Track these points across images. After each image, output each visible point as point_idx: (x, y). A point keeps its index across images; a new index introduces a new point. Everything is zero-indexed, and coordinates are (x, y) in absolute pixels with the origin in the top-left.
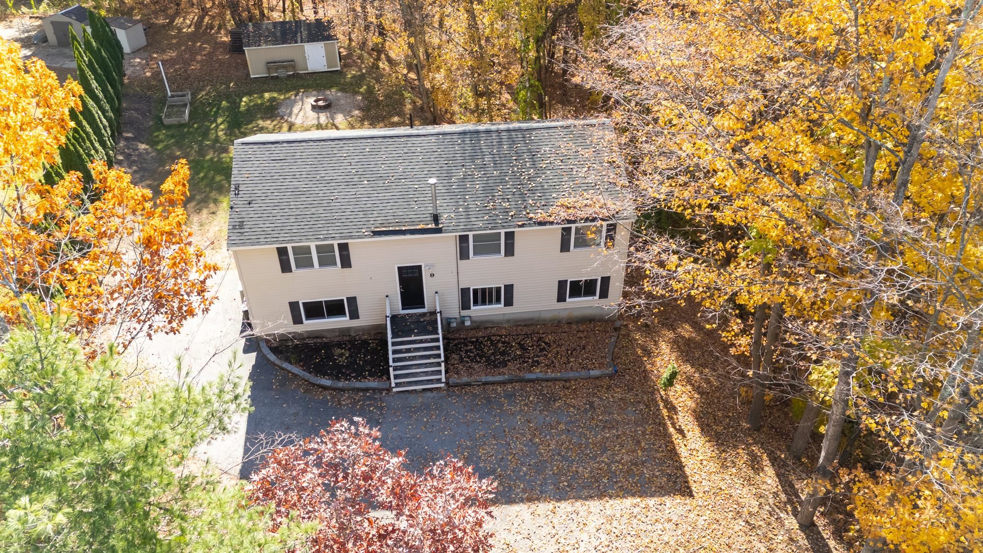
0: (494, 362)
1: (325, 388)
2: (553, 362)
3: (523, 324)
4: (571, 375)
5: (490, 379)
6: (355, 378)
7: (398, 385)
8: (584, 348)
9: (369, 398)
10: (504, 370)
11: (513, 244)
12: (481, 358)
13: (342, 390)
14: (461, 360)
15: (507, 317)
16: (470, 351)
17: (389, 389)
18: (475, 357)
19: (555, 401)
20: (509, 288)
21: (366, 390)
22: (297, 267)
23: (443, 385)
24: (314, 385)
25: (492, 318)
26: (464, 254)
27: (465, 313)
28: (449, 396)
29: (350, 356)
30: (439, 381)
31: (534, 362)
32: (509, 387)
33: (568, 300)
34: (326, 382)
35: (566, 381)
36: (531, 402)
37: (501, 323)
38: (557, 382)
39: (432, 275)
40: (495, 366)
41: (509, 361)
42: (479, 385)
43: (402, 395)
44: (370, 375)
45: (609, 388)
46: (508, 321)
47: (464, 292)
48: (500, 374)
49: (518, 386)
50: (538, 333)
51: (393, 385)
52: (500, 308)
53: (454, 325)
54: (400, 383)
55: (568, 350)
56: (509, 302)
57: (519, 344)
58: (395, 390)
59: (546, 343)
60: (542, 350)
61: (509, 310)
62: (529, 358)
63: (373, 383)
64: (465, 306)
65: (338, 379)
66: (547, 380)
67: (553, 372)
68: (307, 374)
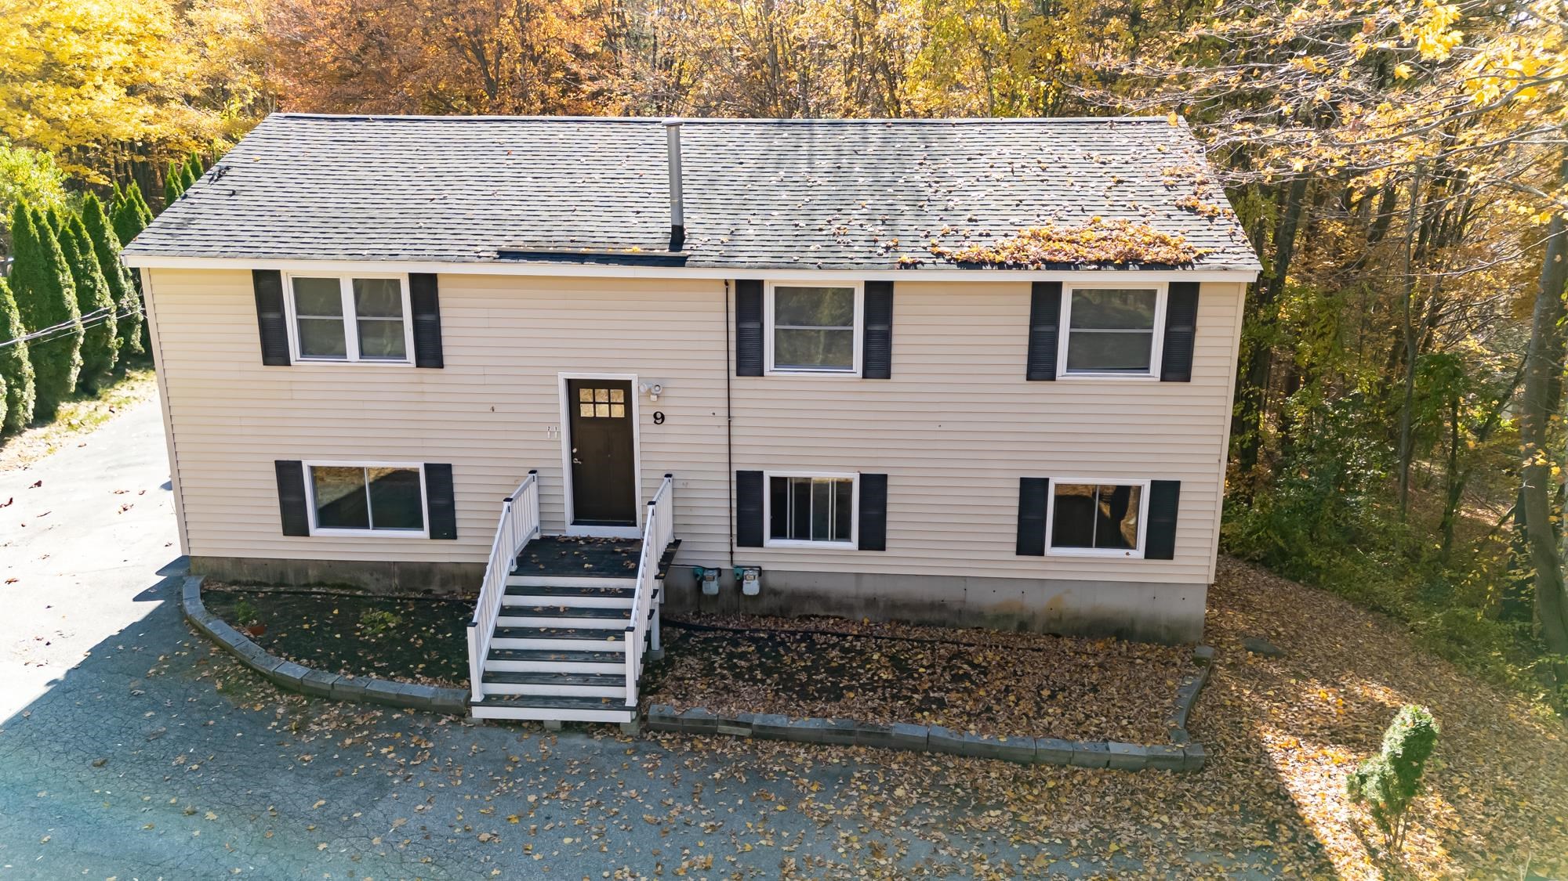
0: (802, 685)
1: (283, 685)
2: (989, 709)
3: (913, 617)
4: (1046, 744)
5: (780, 721)
6: (382, 672)
7: (489, 700)
8: (1094, 689)
9: (394, 725)
10: (833, 708)
11: (886, 337)
12: (768, 672)
13: (327, 697)
14: (709, 671)
15: (868, 589)
16: (743, 656)
17: (462, 711)
18: (751, 669)
19: (979, 809)
20: (875, 486)
21: (396, 704)
22: (305, 351)
23: (624, 717)
24: (260, 676)
25: (822, 585)
26: (748, 362)
27: (747, 556)
28: (636, 751)
29: (399, 627)
30: (617, 704)
31: (927, 699)
32: (835, 756)
33: (1049, 550)
34: (294, 670)
35: (1025, 766)
36: (898, 802)
37: (850, 608)
38: (996, 763)
39: (659, 418)
40: (804, 695)
41: (850, 688)
42: (740, 738)
43: (496, 733)
44: (423, 673)
45: (1173, 802)
46: (871, 602)
47: (747, 483)
48: (812, 714)
49: (862, 755)
50: (958, 644)
51: (476, 697)
52: (847, 554)
53: (711, 588)
54: (500, 697)
55: (1040, 687)
56: (874, 538)
57: (893, 658)
58: (479, 713)
59: (974, 666)
60: (956, 678)
61: (872, 563)
62: (915, 691)
63: (424, 689)
64: (748, 534)
65: (334, 668)
66: (963, 753)
67: (984, 730)
68: (255, 648)
